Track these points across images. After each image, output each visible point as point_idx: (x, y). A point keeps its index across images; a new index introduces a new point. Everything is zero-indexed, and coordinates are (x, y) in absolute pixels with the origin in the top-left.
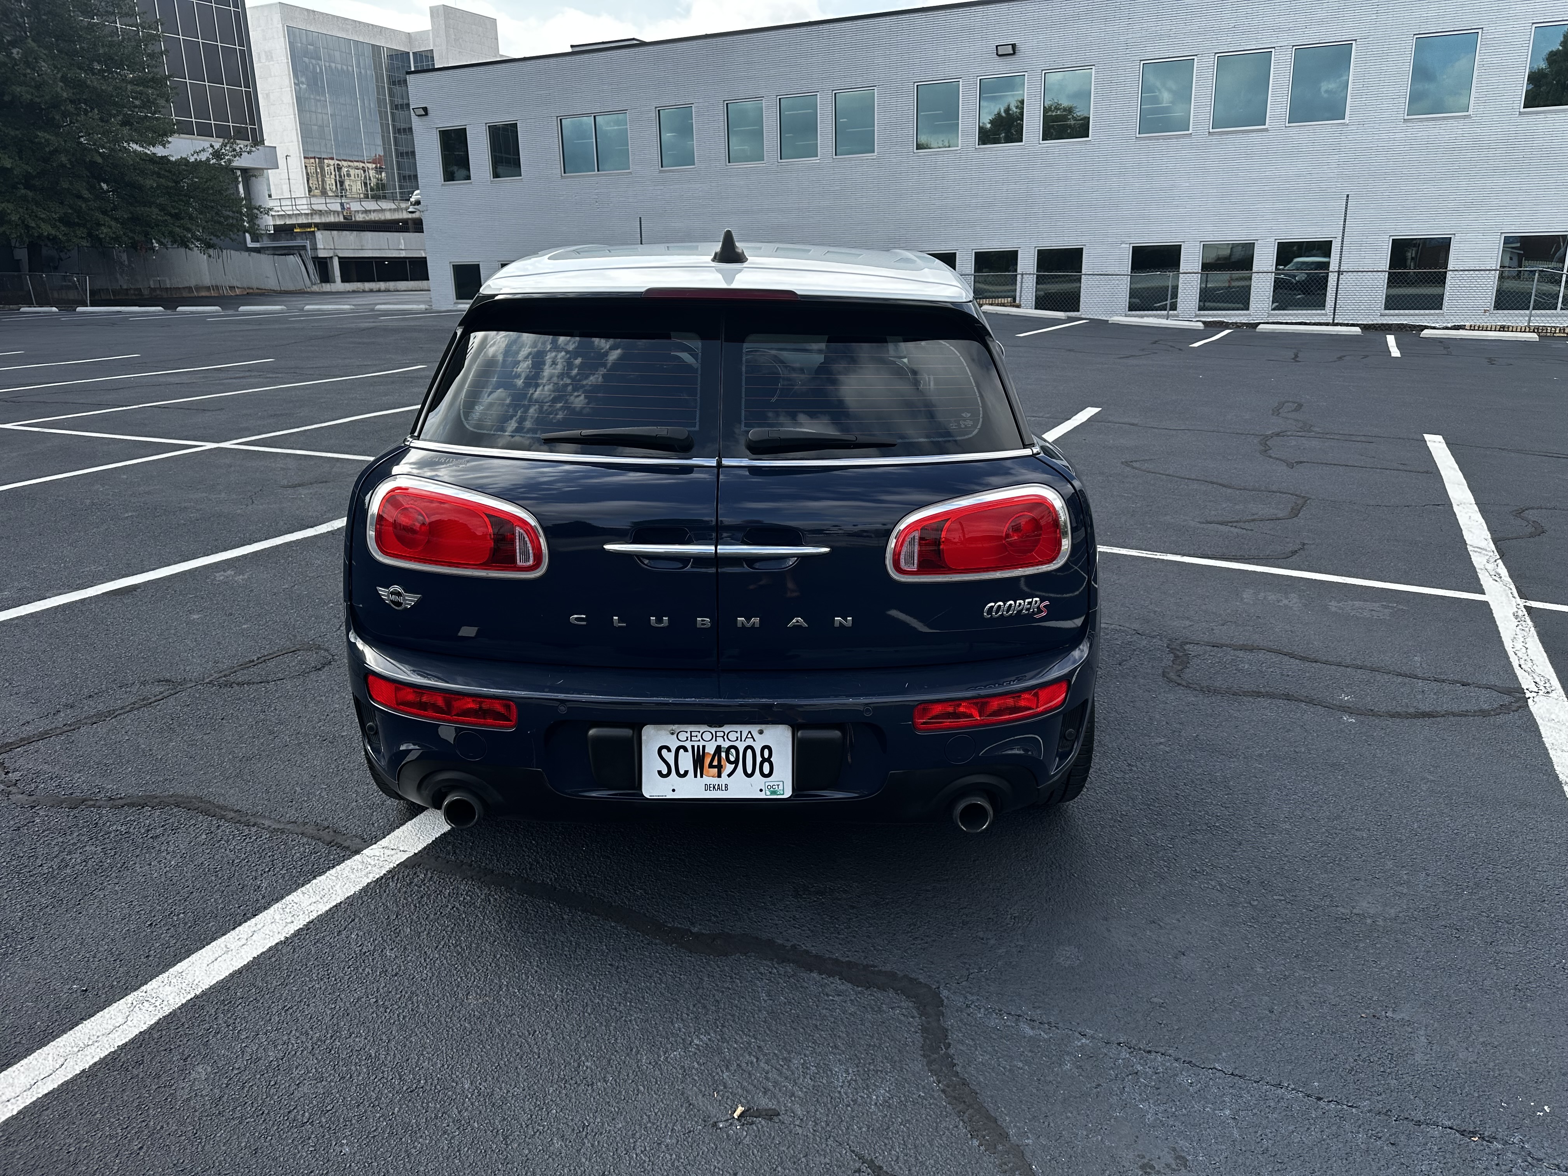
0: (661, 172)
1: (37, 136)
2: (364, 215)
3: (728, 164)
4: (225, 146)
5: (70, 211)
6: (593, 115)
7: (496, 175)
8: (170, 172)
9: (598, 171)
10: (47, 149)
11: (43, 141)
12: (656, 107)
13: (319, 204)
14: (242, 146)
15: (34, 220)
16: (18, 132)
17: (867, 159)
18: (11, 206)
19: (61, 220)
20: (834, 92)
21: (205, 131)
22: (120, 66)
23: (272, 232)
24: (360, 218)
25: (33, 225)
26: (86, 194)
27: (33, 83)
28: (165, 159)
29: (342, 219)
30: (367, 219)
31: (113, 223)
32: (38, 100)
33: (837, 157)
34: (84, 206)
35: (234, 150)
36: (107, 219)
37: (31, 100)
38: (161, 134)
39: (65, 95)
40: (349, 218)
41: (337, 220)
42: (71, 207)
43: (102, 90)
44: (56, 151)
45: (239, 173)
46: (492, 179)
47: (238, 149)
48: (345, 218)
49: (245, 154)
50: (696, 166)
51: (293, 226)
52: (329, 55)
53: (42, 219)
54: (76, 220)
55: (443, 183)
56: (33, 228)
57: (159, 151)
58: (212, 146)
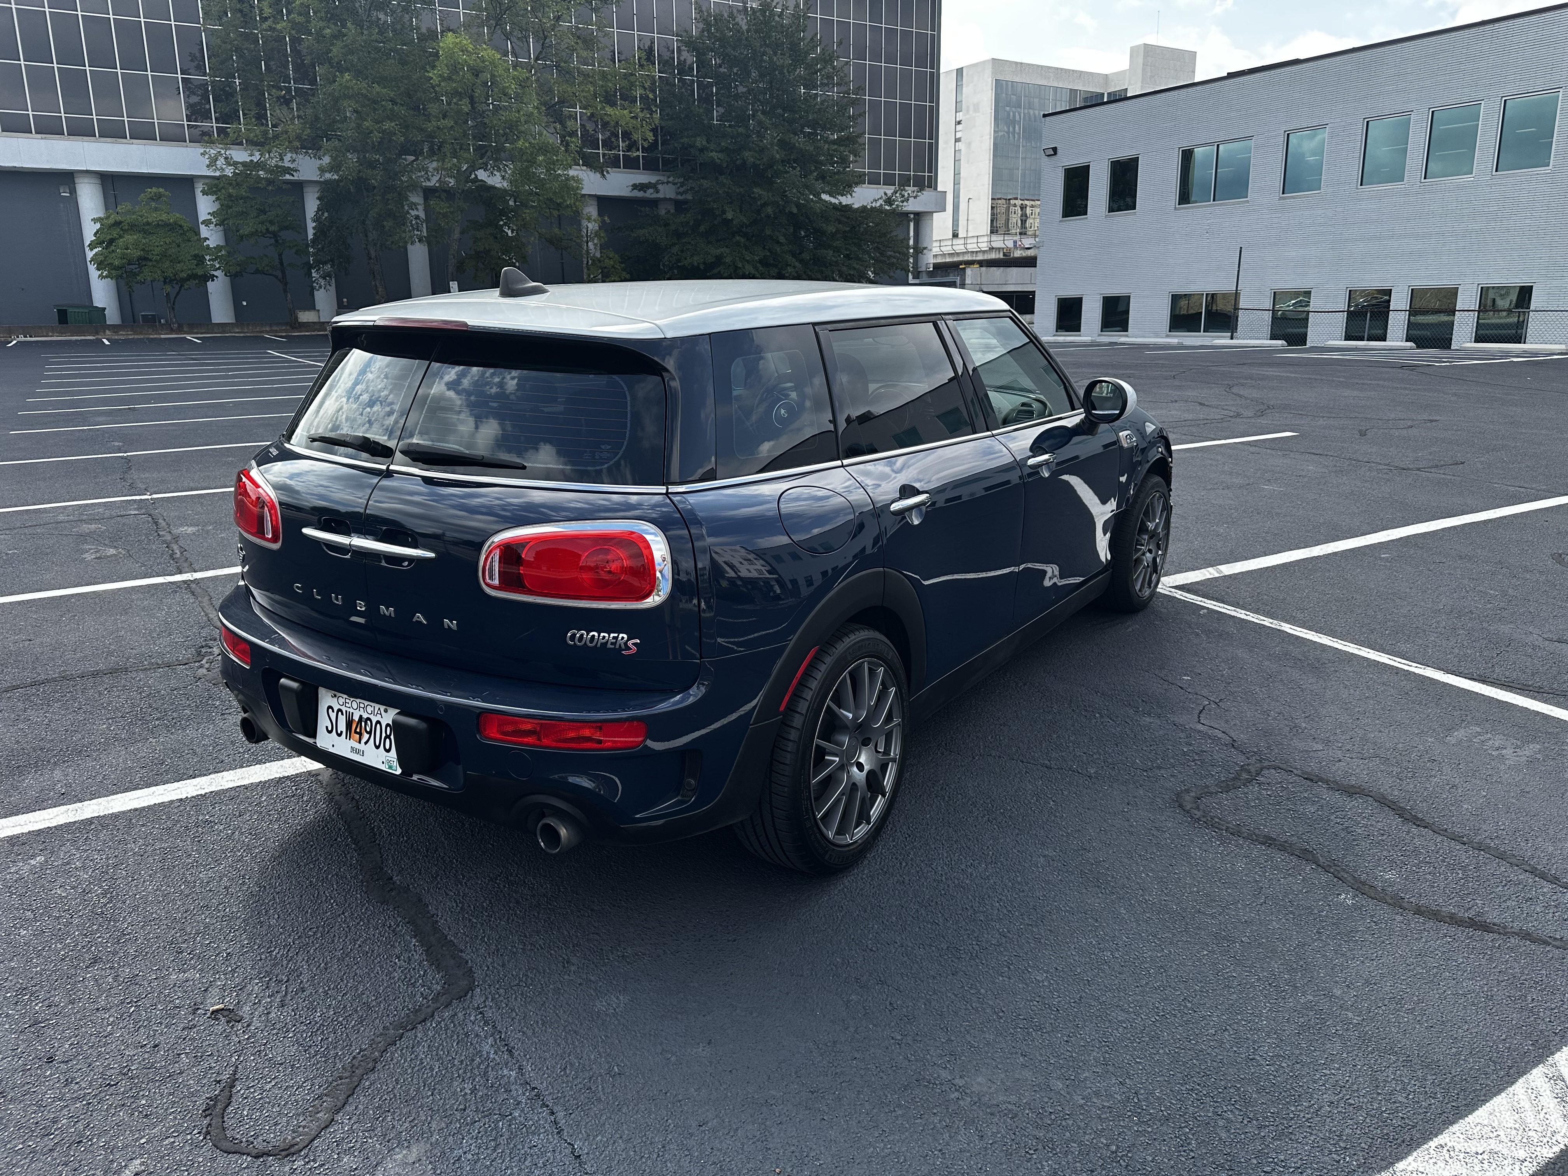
0: (1281, 198)
1: (753, 193)
2: (1021, 252)
3: (1360, 187)
4: (896, 193)
5: (768, 254)
6: (1216, 144)
7: (1111, 210)
8: (848, 218)
9: (1214, 201)
10: (759, 203)
11: (757, 196)
12: (1285, 131)
13: (998, 242)
14: (910, 192)
15: (742, 262)
16: (742, 190)
17: (1538, 174)
18: (728, 251)
19: (760, 262)
20: (1504, 99)
21: (874, 181)
22: (824, 129)
23: (931, 269)
24: (1018, 254)
25: (740, 265)
26: (782, 240)
27: (757, 149)
28: (848, 207)
29: (1001, 256)
30: (1024, 255)
31: (797, 264)
32: (758, 162)
33: (1497, 173)
34: (778, 249)
35: (903, 196)
36: (794, 260)
37: (754, 163)
38: (847, 185)
39: (778, 156)
40: (1008, 254)
41: (997, 257)
42: (769, 250)
43: (806, 150)
44: (765, 204)
45: (912, 216)
46: (1107, 213)
47: (906, 195)
48: (1004, 255)
49: (911, 199)
50: (1322, 191)
51: (961, 263)
52: (1029, 103)
53: (747, 261)
54: (772, 262)
55: (1061, 219)
56: (740, 268)
57: (845, 200)
58: (885, 194)
